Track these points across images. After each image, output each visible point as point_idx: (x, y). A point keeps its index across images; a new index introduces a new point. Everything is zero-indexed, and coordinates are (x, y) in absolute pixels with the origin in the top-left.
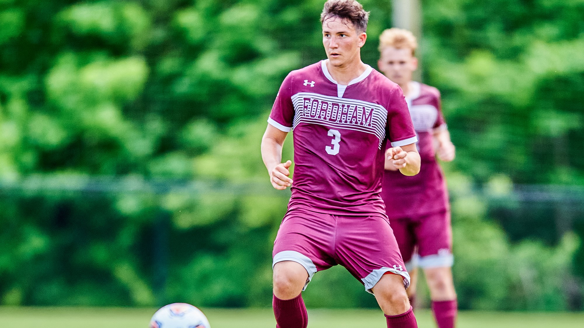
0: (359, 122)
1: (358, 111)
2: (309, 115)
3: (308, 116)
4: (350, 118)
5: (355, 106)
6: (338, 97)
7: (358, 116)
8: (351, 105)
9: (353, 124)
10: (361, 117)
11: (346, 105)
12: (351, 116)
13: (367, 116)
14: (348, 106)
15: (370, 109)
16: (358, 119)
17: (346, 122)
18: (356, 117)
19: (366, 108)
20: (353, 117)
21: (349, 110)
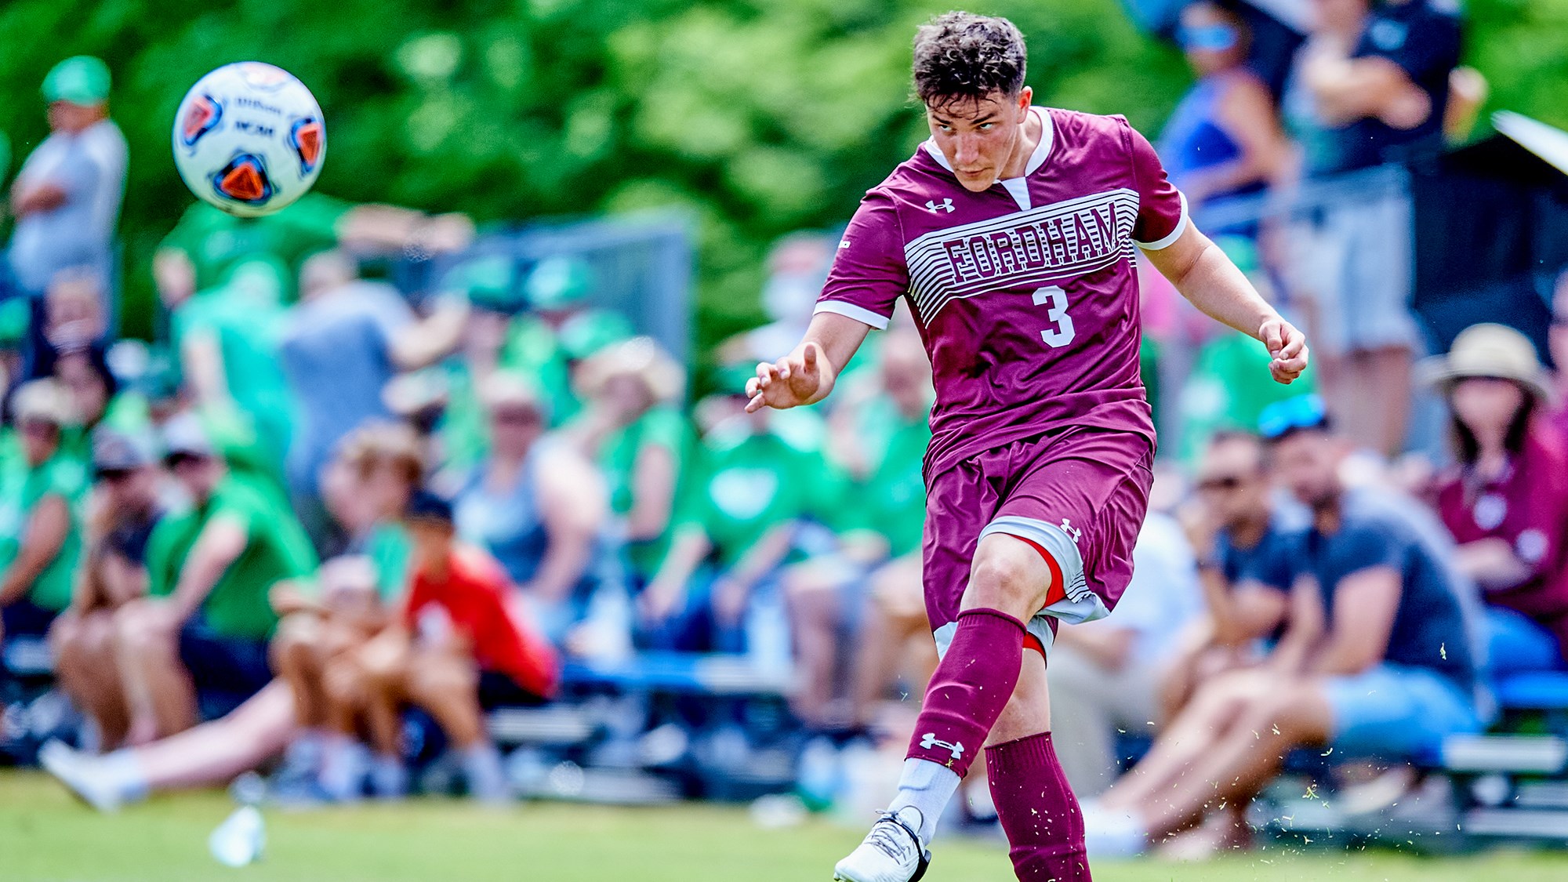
0: (1099, 250)
1: (1086, 226)
2: (977, 273)
3: (977, 277)
4: (1076, 247)
5: (1072, 215)
6: (1021, 211)
7: (1092, 238)
8: (1063, 218)
9: (1087, 259)
10: (1098, 236)
11: (1050, 221)
12: (1076, 241)
13: (1108, 227)
14: (1058, 223)
15: (1107, 207)
16: (1094, 244)
17: (1068, 259)
18: (1088, 241)
19: (1098, 209)
20: (1081, 243)
21: (1064, 231)
